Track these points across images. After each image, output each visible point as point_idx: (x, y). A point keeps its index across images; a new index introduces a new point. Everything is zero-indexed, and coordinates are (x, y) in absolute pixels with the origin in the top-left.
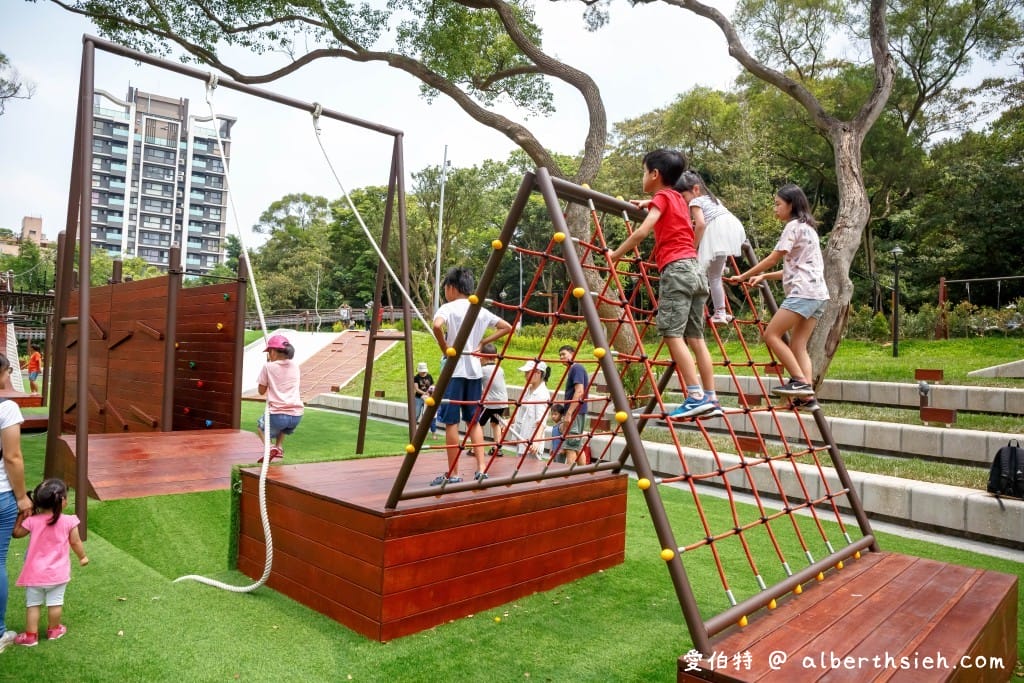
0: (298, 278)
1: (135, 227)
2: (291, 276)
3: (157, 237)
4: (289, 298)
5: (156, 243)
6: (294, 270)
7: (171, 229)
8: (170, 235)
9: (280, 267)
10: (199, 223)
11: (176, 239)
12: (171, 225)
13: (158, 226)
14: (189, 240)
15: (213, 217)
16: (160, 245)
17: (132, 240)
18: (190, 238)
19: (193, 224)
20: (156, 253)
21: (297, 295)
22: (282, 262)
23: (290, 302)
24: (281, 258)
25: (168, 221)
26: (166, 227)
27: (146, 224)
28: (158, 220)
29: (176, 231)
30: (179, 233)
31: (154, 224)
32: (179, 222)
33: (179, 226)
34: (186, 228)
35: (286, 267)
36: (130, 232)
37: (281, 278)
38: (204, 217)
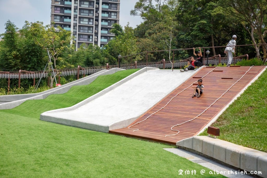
0: (157, 41)
1: (77, 24)
2: (153, 39)
3: (87, 28)
4: (152, 53)
5: (87, 31)
6: (155, 36)
7: (93, 24)
8: (93, 27)
9: (146, 34)
10: (106, 20)
11: (95, 29)
12: (93, 22)
13: (87, 23)
14: (101, 30)
15: (113, 17)
16: (88, 32)
17: (75, 30)
18: (102, 28)
19: (103, 21)
20: (86, 37)
21: (156, 51)
22: (147, 31)
23: (152, 55)
24: (147, 29)
25: (91, 20)
26: (91, 23)
27: (81, 22)
28: (87, 20)
29: (95, 25)
30: (97, 26)
31: (85, 22)
32: (97, 20)
33: (97, 22)
34: (100, 23)
35: (150, 34)
36: (74, 26)
37: (147, 41)
38: (109, 17)
